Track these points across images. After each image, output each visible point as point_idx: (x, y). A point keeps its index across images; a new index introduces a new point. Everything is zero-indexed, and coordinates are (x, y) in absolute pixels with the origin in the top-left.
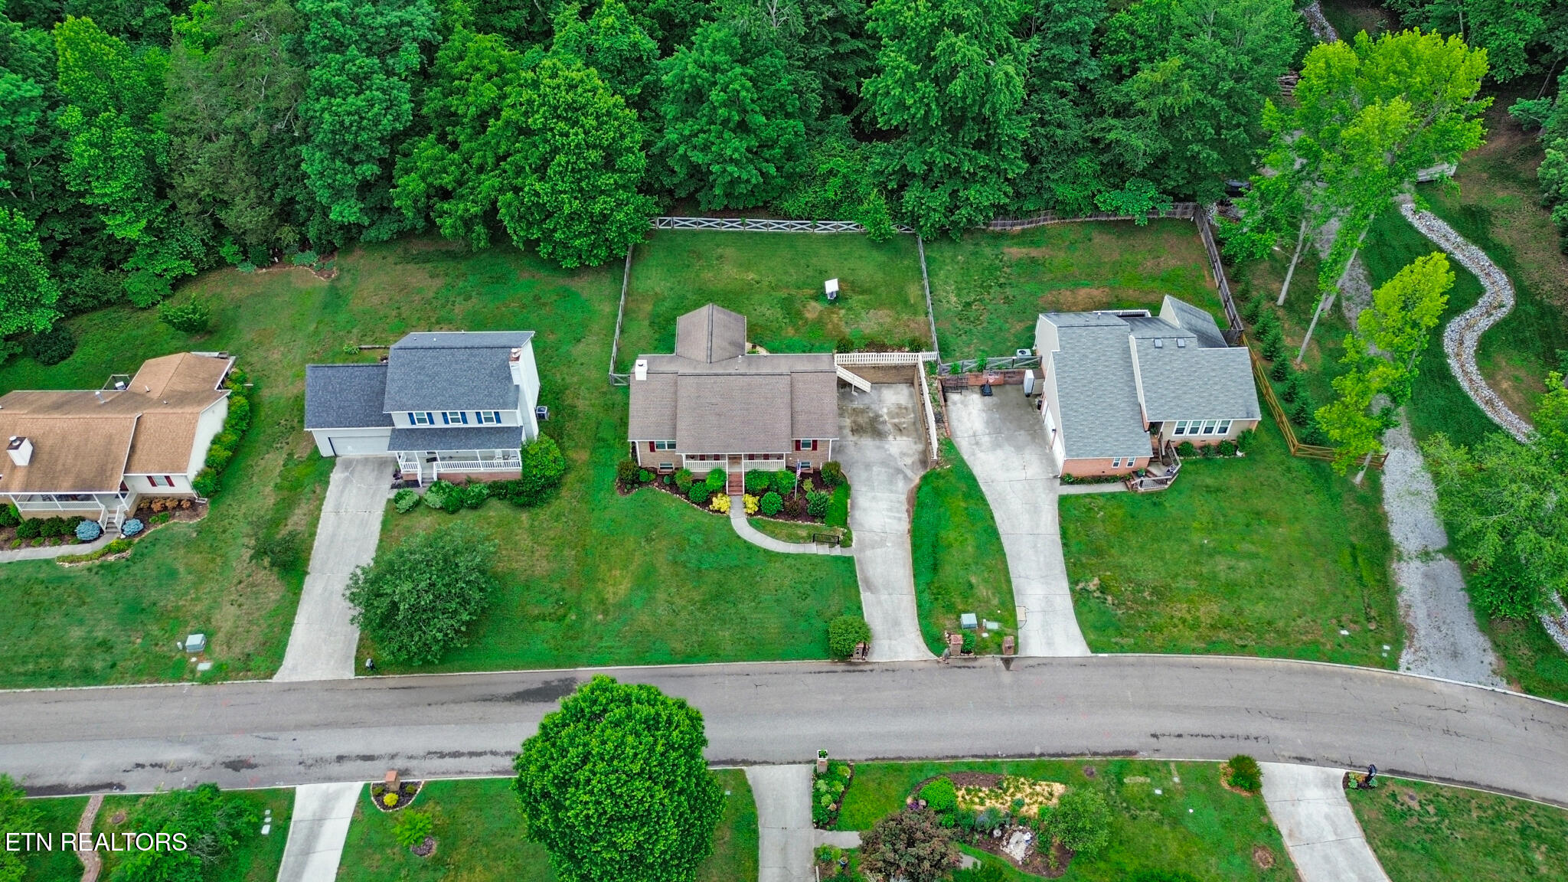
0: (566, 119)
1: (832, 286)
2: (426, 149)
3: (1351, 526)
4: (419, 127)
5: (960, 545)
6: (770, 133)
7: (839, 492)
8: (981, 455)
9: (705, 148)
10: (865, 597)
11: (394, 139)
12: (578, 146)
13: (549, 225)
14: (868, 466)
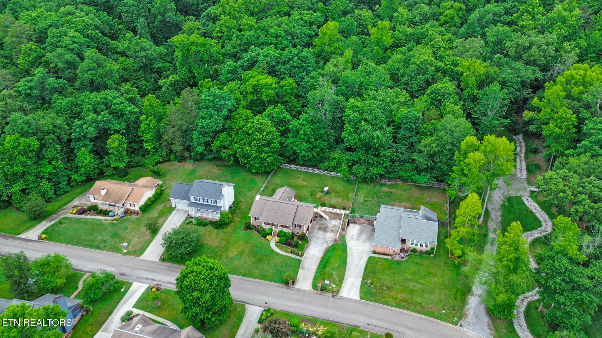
0: (259, 132)
1: (326, 189)
2: (223, 135)
3: (460, 283)
4: (223, 130)
5: (335, 262)
6: (316, 144)
7: (304, 242)
8: (352, 241)
9: (297, 146)
10: (300, 271)
11: (217, 133)
12: (259, 139)
13: (250, 159)
14: (318, 238)
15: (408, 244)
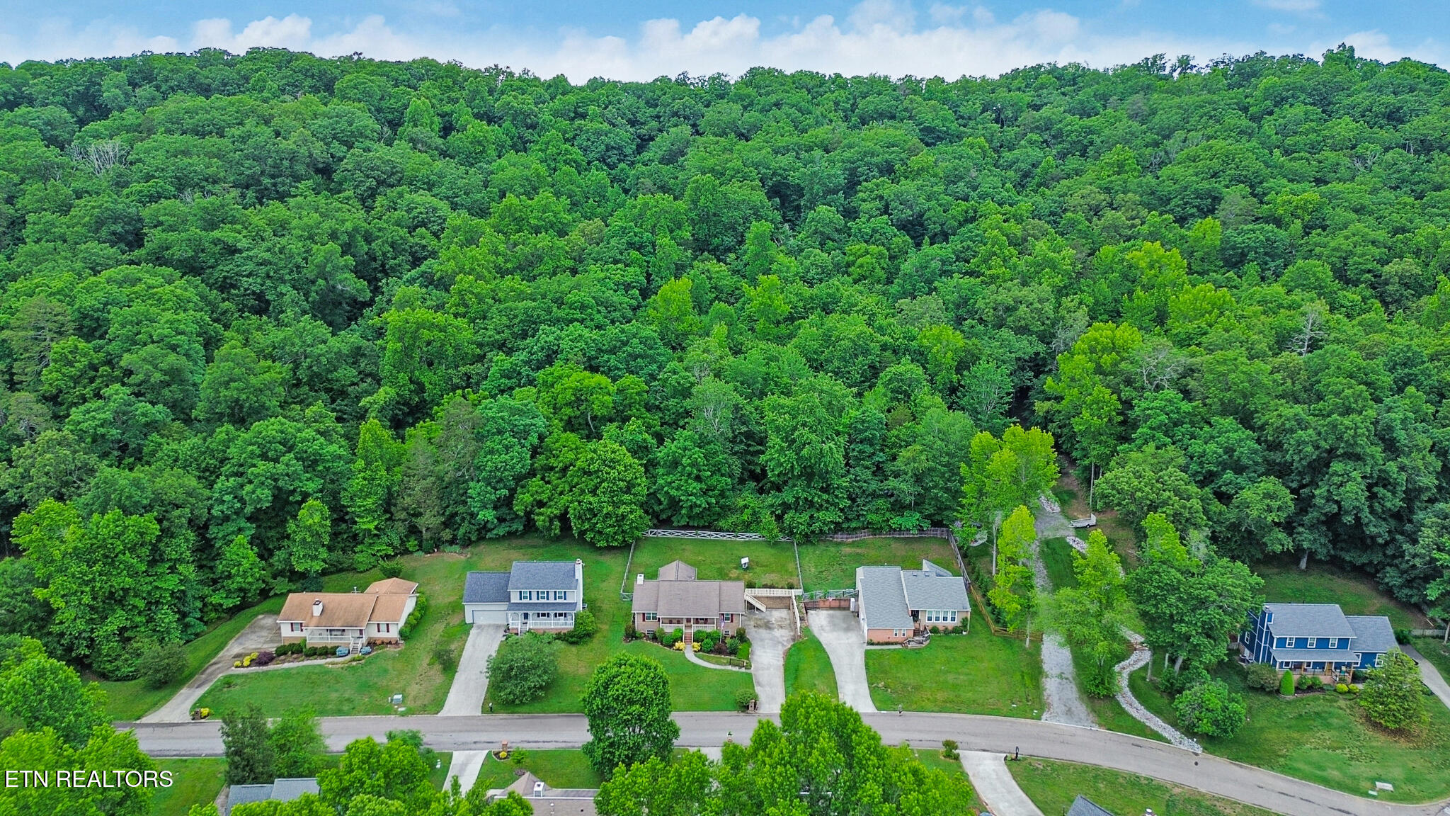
0: (610, 467)
1: (745, 560)
2: (535, 483)
3: (1022, 664)
4: (532, 473)
5: (810, 669)
6: (712, 482)
7: (745, 645)
8: (825, 634)
9: (678, 489)
10: (757, 687)
11: (519, 479)
12: (614, 478)
13: (594, 521)
14: (762, 640)
15: (923, 619)
